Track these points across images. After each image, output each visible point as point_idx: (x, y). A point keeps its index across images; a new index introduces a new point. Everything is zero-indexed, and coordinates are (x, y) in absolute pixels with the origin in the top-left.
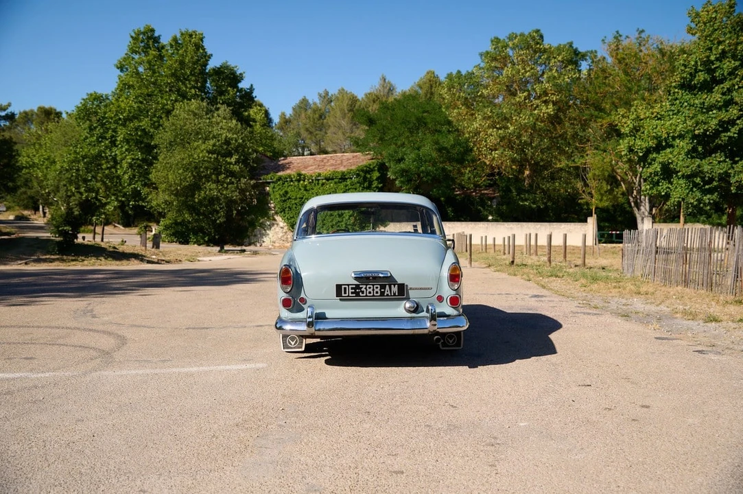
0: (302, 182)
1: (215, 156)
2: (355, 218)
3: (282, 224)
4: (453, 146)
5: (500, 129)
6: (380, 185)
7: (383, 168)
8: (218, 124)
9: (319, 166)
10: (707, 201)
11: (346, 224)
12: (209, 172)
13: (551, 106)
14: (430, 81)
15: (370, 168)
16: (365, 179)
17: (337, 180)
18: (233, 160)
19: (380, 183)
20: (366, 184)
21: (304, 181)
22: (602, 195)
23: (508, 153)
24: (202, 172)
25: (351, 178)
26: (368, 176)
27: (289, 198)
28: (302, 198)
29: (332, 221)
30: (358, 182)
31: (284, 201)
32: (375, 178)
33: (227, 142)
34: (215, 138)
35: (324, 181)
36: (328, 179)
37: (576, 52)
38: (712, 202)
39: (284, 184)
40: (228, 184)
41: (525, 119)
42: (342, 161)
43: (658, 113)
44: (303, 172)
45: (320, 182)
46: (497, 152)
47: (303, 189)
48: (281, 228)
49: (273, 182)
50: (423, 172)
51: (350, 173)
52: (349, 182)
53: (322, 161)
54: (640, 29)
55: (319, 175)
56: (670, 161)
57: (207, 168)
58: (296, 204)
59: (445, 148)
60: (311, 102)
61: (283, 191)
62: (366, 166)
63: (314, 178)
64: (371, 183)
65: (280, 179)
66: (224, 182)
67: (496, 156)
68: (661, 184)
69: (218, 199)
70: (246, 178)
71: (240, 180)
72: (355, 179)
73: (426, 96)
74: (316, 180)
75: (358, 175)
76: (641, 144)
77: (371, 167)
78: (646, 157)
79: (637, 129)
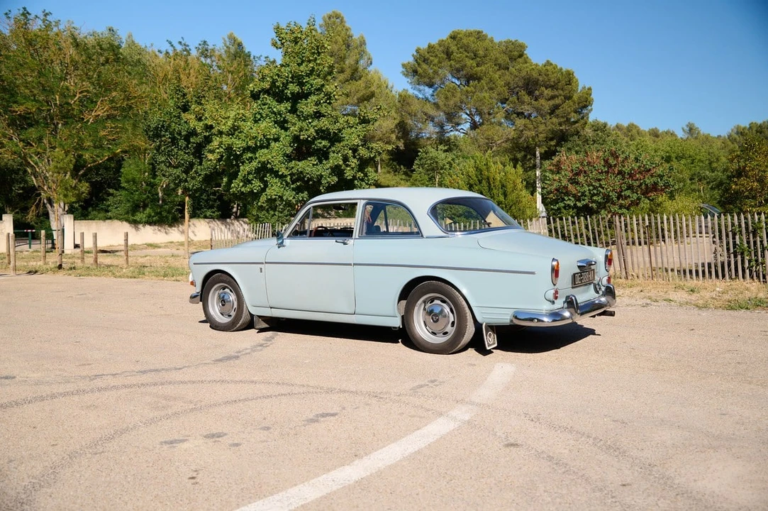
22: (66, 190)
56: (269, 161)
76: (239, 144)
78: (241, 155)
79: (235, 128)
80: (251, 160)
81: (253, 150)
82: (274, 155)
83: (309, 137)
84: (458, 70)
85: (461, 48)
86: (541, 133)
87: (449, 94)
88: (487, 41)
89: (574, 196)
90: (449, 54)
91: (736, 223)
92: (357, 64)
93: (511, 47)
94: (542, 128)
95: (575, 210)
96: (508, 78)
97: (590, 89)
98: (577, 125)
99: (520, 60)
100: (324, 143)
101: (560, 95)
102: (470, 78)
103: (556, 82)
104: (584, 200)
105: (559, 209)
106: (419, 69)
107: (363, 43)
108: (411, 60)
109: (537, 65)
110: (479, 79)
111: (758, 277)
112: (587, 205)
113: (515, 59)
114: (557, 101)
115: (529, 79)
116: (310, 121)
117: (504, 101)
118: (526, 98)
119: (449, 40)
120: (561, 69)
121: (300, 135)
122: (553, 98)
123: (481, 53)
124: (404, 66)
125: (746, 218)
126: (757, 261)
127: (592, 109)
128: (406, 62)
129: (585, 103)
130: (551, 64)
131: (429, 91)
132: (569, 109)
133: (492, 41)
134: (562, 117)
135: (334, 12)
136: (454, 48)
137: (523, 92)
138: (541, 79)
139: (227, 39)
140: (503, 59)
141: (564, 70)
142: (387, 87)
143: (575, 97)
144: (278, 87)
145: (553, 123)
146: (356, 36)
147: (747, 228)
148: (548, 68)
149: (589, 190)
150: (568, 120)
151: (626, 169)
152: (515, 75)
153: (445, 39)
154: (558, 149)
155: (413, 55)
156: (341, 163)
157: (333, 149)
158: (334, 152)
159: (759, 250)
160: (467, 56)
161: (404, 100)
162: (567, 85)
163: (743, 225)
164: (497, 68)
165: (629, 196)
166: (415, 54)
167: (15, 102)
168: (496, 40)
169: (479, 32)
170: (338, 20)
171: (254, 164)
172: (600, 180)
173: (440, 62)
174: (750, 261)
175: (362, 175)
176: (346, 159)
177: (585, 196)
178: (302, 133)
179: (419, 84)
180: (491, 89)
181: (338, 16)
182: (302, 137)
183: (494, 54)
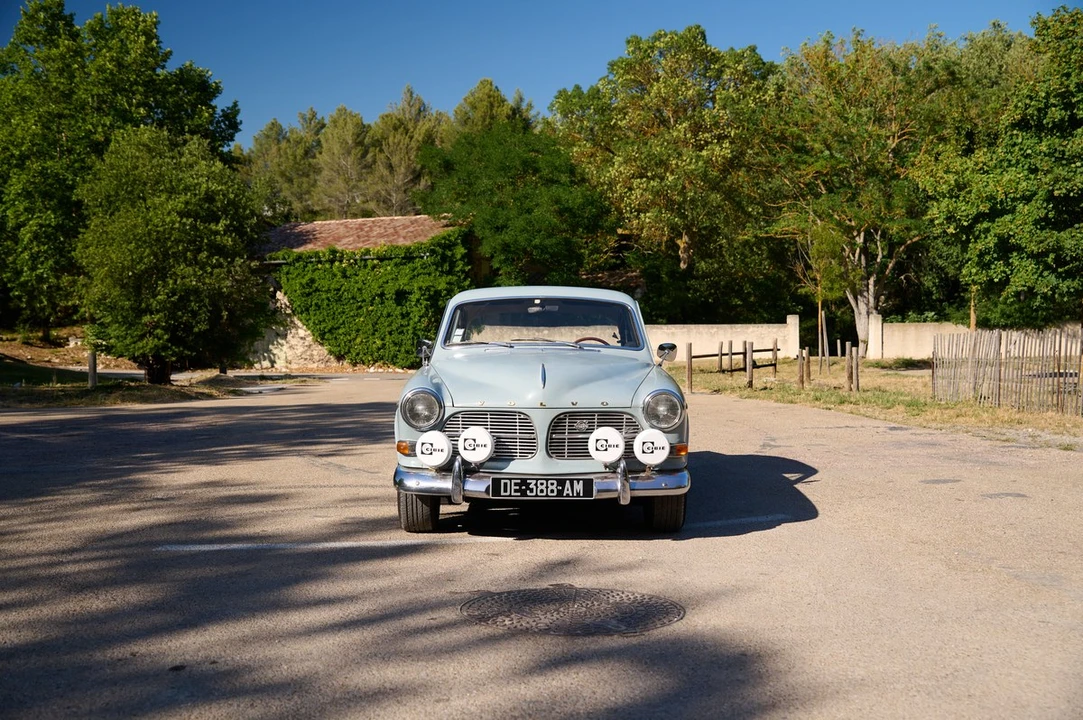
0: (337, 263)
1: (190, 220)
2: (430, 319)
3: (302, 333)
4: (583, 206)
5: (653, 178)
6: (467, 268)
7: (469, 239)
8: (191, 166)
9: (359, 237)
10: (1065, 290)
11: (414, 328)
12: (180, 248)
13: (726, 144)
14: (489, 97)
15: (450, 241)
16: (444, 258)
17: (397, 260)
18: (220, 227)
19: (468, 264)
20: (446, 267)
21: (341, 261)
22: (832, 282)
23: (667, 215)
24: (170, 247)
25: (422, 257)
26: (449, 253)
27: (317, 290)
28: (339, 290)
29: (390, 325)
30: (433, 264)
31: (309, 294)
32: (459, 256)
33: (210, 197)
34: (190, 190)
35: (375, 262)
36: (381, 259)
37: (759, 62)
38: (1072, 290)
39: (305, 267)
40: (214, 267)
41: (689, 161)
42: (394, 228)
43: (985, 164)
44: (339, 248)
45: (369, 262)
46: (648, 214)
47: (339, 275)
48: (302, 338)
49: (286, 264)
50: (535, 247)
51: (418, 249)
52: (418, 263)
53: (362, 230)
54: (858, 30)
55: (368, 252)
56: (1011, 233)
57: (178, 242)
58: (328, 299)
59: (569, 210)
60: (286, 127)
61: (307, 278)
62: (444, 238)
63: (357, 257)
64: (453, 264)
65: (299, 258)
66: (206, 264)
67: (648, 220)
68: (993, 266)
69: (196, 291)
70: (243, 258)
71: (233, 260)
72: (427, 258)
73: (484, 120)
74: (361, 260)
75: (433, 252)
76: (965, 210)
77: (452, 239)
78: (971, 227)
79: (961, 187)
80: (987, 230)
81: (994, 214)
82: (1020, 225)
121: (1053, 190)
167: (805, 163)
182: (1056, 193)
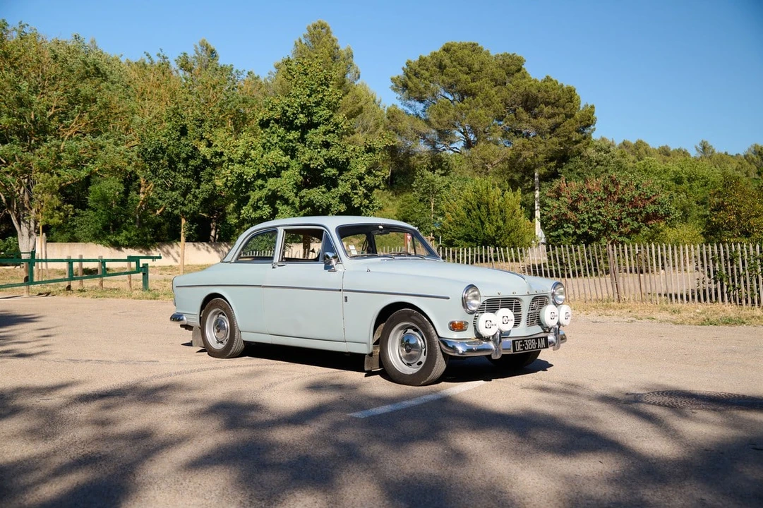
56: (279, 189)
76: (250, 172)
78: (252, 183)
79: (246, 156)
80: (262, 187)
81: (264, 177)
82: (285, 183)
83: (319, 165)
84: (451, 86)
85: (455, 61)
86: (540, 153)
87: (442, 110)
88: (483, 54)
89: (574, 223)
90: (441, 67)
91: (716, 252)
92: (344, 77)
93: (508, 61)
94: (541, 148)
95: (575, 237)
96: (505, 93)
97: (592, 107)
98: (578, 145)
99: (518, 75)
100: (334, 171)
101: (561, 113)
102: (465, 94)
103: (557, 99)
104: (583, 227)
105: (558, 236)
106: (410, 84)
107: (350, 55)
108: (401, 73)
109: (536, 81)
110: (474, 95)
111: (735, 300)
112: (586, 233)
113: (513, 74)
114: (558, 119)
115: (528, 95)
116: (319, 150)
117: (500, 119)
118: (525, 116)
119: (442, 53)
120: (562, 86)
121: (310, 164)
122: (553, 115)
123: (476, 67)
124: (393, 80)
125: (724, 248)
126: (734, 286)
127: (595, 129)
128: (395, 76)
129: (588, 122)
130: (551, 80)
131: (420, 107)
132: (570, 127)
133: (488, 54)
134: (563, 136)
135: (319, 22)
136: (447, 61)
137: (521, 109)
138: (540, 96)
139: (198, 46)
140: (500, 74)
141: (565, 86)
142: (374, 101)
143: (577, 116)
144: (289, 117)
145: (553, 143)
146: (343, 47)
147: (725, 257)
148: (548, 84)
149: (589, 218)
150: (569, 139)
151: (627, 197)
152: (512, 91)
153: (437, 51)
154: (559, 170)
155: (403, 69)
156: (350, 191)
157: (342, 177)
158: (342, 180)
159: (736, 277)
160: (460, 70)
161: (393, 115)
162: (568, 102)
163: (722, 254)
164: (493, 83)
165: (629, 224)
166: (405, 67)
168: (493, 54)
169: (474, 45)
170: (323, 30)
171: (265, 191)
172: (599, 207)
173: (431, 76)
174: (728, 286)
175: (368, 202)
176: (354, 187)
177: (585, 223)
178: (312, 162)
179: (409, 99)
180: (487, 105)
181: (323, 26)
182: (312, 166)
183: (490, 69)
